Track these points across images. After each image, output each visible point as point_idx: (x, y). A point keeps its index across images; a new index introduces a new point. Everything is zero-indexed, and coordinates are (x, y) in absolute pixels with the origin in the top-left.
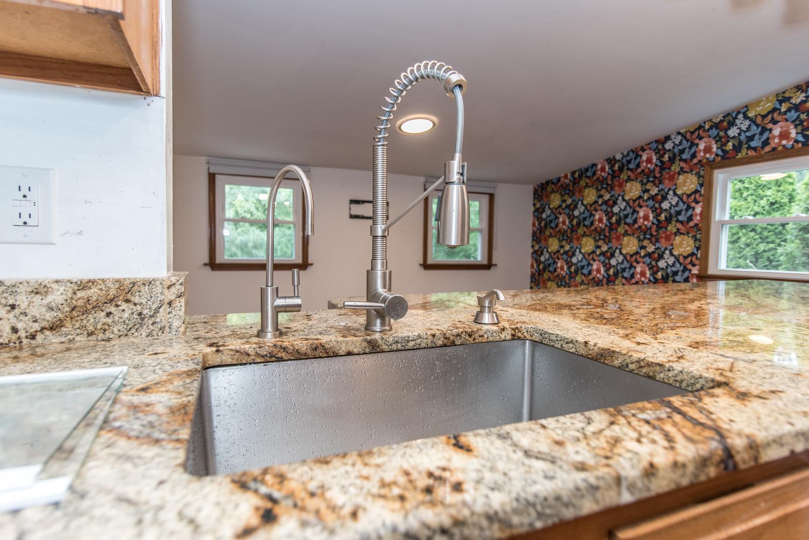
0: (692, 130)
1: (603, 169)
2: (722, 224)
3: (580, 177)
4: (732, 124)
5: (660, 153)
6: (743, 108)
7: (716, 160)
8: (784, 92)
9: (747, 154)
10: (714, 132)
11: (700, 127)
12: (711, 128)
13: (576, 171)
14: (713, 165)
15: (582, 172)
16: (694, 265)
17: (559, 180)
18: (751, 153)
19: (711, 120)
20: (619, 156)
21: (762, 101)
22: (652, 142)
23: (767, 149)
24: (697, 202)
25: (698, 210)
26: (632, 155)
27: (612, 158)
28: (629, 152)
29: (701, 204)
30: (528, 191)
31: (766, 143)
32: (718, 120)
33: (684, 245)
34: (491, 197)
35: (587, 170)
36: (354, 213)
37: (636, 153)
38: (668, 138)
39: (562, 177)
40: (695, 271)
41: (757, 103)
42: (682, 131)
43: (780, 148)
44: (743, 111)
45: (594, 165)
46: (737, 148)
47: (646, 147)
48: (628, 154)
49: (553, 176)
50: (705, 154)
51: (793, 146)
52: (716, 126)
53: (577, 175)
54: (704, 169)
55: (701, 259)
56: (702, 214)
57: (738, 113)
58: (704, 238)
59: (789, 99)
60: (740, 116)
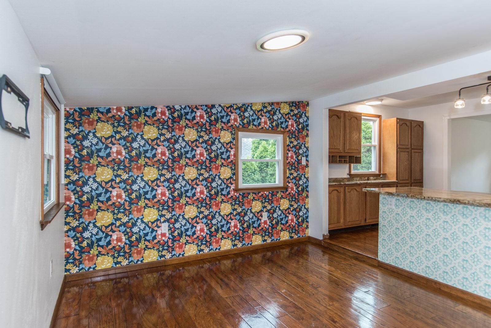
0: (227, 106)
3: (139, 114)
4: (246, 110)
6: (250, 104)
7: (240, 127)
8: (265, 104)
9: (252, 127)
10: (238, 111)
11: (231, 106)
12: (236, 109)
13: (133, 108)
14: (238, 129)
15: (140, 111)
16: (232, 184)
17: (109, 111)
18: (254, 127)
19: (236, 104)
20: (177, 107)
22: (203, 105)
23: (260, 127)
24: (232, 148)
25: (232, 153)
26: (189, 110)
27: (171, 107)
28: (186, 106)
29: (234, 149)
31: (259, 124)
32: (240, 106)
33: (226, 173)
35: (146, 110)
37: (193, 109)
38: (213, 106)
39: (113, 109)
40: (233, 187)
41: (256, 104)
42: (221, 105)
43: (265, 128)
44: (251, 105)
45: (154, 108)
46: (249, 123)
47: (199, 107)
48: (185, 108)
50: (234, 122)
51: (268, 129)
52: (239, 108)
53: (133, 111)
54: (234, 130)
55: (235, 180)
56: (235, 155)
57: (248, 106)
58: (236, 168)
59: (266, 107)
60: (249, 108)
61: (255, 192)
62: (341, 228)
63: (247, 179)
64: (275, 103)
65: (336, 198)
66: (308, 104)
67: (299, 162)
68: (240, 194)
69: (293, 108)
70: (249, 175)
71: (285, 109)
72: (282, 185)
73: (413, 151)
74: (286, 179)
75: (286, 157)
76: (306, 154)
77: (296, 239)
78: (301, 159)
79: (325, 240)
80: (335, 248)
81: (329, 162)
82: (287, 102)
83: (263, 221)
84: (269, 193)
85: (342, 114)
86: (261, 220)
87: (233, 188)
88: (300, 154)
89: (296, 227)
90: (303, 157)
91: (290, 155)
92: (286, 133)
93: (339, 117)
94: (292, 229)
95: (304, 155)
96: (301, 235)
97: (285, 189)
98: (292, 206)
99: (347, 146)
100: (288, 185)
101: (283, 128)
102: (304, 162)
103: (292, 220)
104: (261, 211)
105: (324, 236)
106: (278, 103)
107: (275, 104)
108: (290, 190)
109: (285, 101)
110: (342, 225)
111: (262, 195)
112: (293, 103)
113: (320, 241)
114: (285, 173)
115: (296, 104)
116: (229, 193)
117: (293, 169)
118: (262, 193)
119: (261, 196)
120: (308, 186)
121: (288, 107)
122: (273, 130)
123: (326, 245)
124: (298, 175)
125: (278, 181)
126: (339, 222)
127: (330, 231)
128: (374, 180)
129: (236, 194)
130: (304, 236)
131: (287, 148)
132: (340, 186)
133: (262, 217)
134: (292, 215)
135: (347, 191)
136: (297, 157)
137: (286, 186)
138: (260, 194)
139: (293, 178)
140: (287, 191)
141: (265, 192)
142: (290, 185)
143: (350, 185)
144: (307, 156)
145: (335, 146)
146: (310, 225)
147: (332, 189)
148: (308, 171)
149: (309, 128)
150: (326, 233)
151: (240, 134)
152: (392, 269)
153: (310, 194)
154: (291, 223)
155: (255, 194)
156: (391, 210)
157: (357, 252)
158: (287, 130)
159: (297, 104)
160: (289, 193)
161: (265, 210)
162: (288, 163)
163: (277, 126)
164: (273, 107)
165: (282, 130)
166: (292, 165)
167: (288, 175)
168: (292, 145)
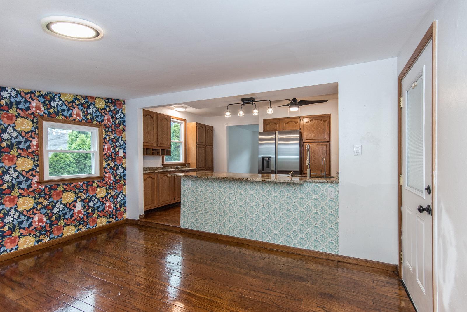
0: (26, 92)
4: (52, 99)
6: (58, 93)
7: (44, 116)
8: (77, 96)
9: (62, 118)
10: (42, 99)
11: (31, 93)
12: (39, 96)
14: (42, 118)
16: (34, 176)
18: (64, 118)
19: (39, 92)
21: (67, 95)
23: (71, 118)
24: (33, 138)
25: (34, 142)
29: (36, 139)
31: (71, 115)
32: (44, 94)
33: (25, 164)
38: (4, 89)
40: (35, 180)
41: (66, 95)
42: (17, 89)
43: (77, 120)
44: (59, 95)
46: (56, 113)
50: (37, 110)
51: (82, 121)
52: (44, 96)
54: (37, 119)
55: (39, 172)
56: (37, 145)
57: (56, 95)
58: (40, 159)
59: (79, 100)
60: (57, 97)
61: (66, 183)
62: (155, 207)
63: (60, 172)
64: (89, 97)
65: (151, 183)
66: (124, 103)
67: (116, 154)
68: (46, 187)
69: (109, 104)
70: (63, 167)
71: (101, 105)
72: (98, 175)
73: (207, 147)
74: (102, 169)
75: (102, 149)
76: (123, 147)
77: (114, 223)
78: (118, 151)
79: (141, 220)
80: (149, 225)
81: (144, 154)
82: (103, 98)
83: (76, 211)
84: (84, 183)
85: (155, 115)
86: (74, 210)
87: (37, 180)
88: (117, 147)
89: (114, 212)
90: (120, 149)
91: (106, 147)
92: (102, 126)
93: (152, 117)
94: (110, 215)
95: (121, 147)
96: (119, 219)
97: (102, 178)
98: (109, 193)
99: (159, 142)
100: (105, 175)
101: (99, 122)
102: (121, 154)
103: (110, 207)
104: (75, 201)
105: (140, 216)
106: (92, 98)
108: (107, 179)
109: (101, 97)
110: (156, 205)
111: (75, 185)
112: (109, 99)
113: (136, 221)
114: (101, 163)
115: (112, 101)
116: (30, 186)
117: (110, 160)
118: (75, 184)
119: (74, 187)
120: (125, 174)
121: (104, 103)
122: (88, 122)
123: (142, 224)
124: (115, 165)
125: (94, 171)
126: (153, 203)
127: (145, 212)
128: (181, 168)
129: (40, 187)
130: (122, 219)
131: (103, 141)
132: (154, 173)
133: (75, 207)
134: (109, 202)
135: (159, 177)
136: (114, 149)
137: (102, 176)
138: (73, 185)
139: (110, 169)
140: (104, 180)
141: (79, 183)
142: (107, 175)
143: (162, 173)
144: (124, 149)
145: (149, 141)
146: (127, 209)
147: (147, 176)
148: (125, 162)
149: (126, 124)
150: (142, 213)
151: (45, 123)
152: (190, 232)
153: (127, 182)
154: (109, 209)
155: (67, 185)
156: (188, 189)
157: (166, 224)
158: (103, 124)
160: (107, 182)
161: (78, 200)
162: (104, 155)
163: (92, 119)
164: (86, 100)
165: (98, 123)
166: (109, 156)
167: (105, 165)
168: (108, 138)
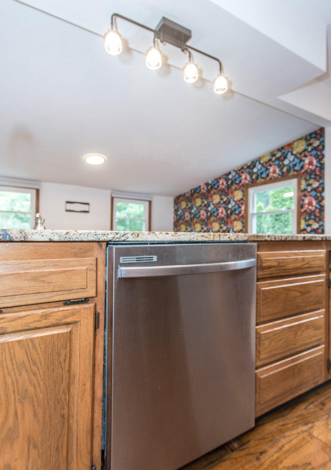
0: (239, 169)
1: (204, 189)
2: (253, 215)
4: (254, 166)
5: (227, 180)
7: (249, 184)
8: (273, 152)
10: (248, 170)
11: (242, 168)
12: (247, 168)
13: (192, 190)
14: (248, 186)
15: (195, 190)
17: (185, 194)
18: (262, 180)
19: (246, 164)
20: (210, 182)
21: (266, 155)
22: (224, 175)
23: (268, 178)
24: (242, 204)
25: (243, 208)
26: (216, 182)
27: (207, 183)
28: (214, 180)
29: (244, 205)
30: (171, 200)
31: (268, 175)
32: (249, 164)
33: (238, 226)
34: (150, 202)
35: (197, 189)
36: (68, 208)
37: (217, 180)
38: (230, 173)
41: (263, 156)
42: (236, 169)
43: (273, 178)
44: (259, 160)
45: (200, 187)
46: (257, 178)
47: (221, 177)
49: (182, 192)
50: (245, 180)
51: (278, 177)
52: (249, 167)
53: (193, 192)
54: (245, 188)
56: (245, 210)
58: (246, 222)
59: (275, 155)
60: (258, 163)
64: (286, 146)
69: (312, 141)
71: (301, 147)
74: (300, 232)
75: (301, 206)
82: (302, 138)
91: (306, 201)
92: (301, 175)
101: (297, 171)
106: (290, 144)
107: (286, 148)
109: (300, 137)
114: (298, 223)
115: (316, 134)
117: (312, 219)
121: (304, 142)
122: (284, 176)
124: (320, 227)
131: (302, 193)
158: (303, 171)
159: (319, 132)
162: (303, 213)
163: (288, 171)
164: (283, 151)
165: (295, 173)
166: (310, 213)
167: (303, 226)
168: (309, 189)
